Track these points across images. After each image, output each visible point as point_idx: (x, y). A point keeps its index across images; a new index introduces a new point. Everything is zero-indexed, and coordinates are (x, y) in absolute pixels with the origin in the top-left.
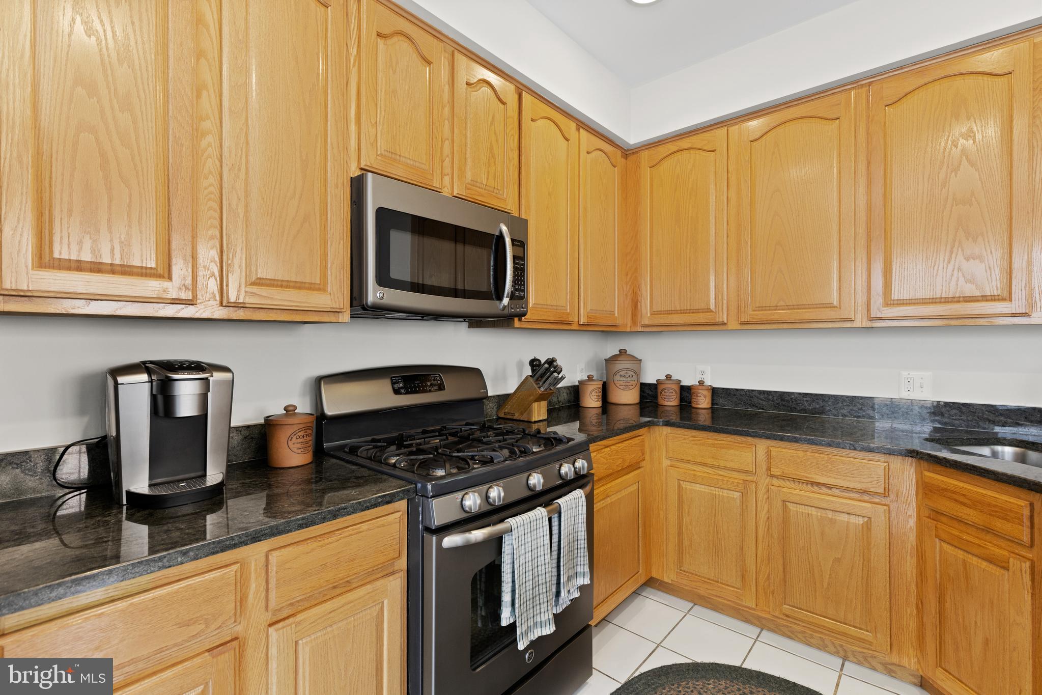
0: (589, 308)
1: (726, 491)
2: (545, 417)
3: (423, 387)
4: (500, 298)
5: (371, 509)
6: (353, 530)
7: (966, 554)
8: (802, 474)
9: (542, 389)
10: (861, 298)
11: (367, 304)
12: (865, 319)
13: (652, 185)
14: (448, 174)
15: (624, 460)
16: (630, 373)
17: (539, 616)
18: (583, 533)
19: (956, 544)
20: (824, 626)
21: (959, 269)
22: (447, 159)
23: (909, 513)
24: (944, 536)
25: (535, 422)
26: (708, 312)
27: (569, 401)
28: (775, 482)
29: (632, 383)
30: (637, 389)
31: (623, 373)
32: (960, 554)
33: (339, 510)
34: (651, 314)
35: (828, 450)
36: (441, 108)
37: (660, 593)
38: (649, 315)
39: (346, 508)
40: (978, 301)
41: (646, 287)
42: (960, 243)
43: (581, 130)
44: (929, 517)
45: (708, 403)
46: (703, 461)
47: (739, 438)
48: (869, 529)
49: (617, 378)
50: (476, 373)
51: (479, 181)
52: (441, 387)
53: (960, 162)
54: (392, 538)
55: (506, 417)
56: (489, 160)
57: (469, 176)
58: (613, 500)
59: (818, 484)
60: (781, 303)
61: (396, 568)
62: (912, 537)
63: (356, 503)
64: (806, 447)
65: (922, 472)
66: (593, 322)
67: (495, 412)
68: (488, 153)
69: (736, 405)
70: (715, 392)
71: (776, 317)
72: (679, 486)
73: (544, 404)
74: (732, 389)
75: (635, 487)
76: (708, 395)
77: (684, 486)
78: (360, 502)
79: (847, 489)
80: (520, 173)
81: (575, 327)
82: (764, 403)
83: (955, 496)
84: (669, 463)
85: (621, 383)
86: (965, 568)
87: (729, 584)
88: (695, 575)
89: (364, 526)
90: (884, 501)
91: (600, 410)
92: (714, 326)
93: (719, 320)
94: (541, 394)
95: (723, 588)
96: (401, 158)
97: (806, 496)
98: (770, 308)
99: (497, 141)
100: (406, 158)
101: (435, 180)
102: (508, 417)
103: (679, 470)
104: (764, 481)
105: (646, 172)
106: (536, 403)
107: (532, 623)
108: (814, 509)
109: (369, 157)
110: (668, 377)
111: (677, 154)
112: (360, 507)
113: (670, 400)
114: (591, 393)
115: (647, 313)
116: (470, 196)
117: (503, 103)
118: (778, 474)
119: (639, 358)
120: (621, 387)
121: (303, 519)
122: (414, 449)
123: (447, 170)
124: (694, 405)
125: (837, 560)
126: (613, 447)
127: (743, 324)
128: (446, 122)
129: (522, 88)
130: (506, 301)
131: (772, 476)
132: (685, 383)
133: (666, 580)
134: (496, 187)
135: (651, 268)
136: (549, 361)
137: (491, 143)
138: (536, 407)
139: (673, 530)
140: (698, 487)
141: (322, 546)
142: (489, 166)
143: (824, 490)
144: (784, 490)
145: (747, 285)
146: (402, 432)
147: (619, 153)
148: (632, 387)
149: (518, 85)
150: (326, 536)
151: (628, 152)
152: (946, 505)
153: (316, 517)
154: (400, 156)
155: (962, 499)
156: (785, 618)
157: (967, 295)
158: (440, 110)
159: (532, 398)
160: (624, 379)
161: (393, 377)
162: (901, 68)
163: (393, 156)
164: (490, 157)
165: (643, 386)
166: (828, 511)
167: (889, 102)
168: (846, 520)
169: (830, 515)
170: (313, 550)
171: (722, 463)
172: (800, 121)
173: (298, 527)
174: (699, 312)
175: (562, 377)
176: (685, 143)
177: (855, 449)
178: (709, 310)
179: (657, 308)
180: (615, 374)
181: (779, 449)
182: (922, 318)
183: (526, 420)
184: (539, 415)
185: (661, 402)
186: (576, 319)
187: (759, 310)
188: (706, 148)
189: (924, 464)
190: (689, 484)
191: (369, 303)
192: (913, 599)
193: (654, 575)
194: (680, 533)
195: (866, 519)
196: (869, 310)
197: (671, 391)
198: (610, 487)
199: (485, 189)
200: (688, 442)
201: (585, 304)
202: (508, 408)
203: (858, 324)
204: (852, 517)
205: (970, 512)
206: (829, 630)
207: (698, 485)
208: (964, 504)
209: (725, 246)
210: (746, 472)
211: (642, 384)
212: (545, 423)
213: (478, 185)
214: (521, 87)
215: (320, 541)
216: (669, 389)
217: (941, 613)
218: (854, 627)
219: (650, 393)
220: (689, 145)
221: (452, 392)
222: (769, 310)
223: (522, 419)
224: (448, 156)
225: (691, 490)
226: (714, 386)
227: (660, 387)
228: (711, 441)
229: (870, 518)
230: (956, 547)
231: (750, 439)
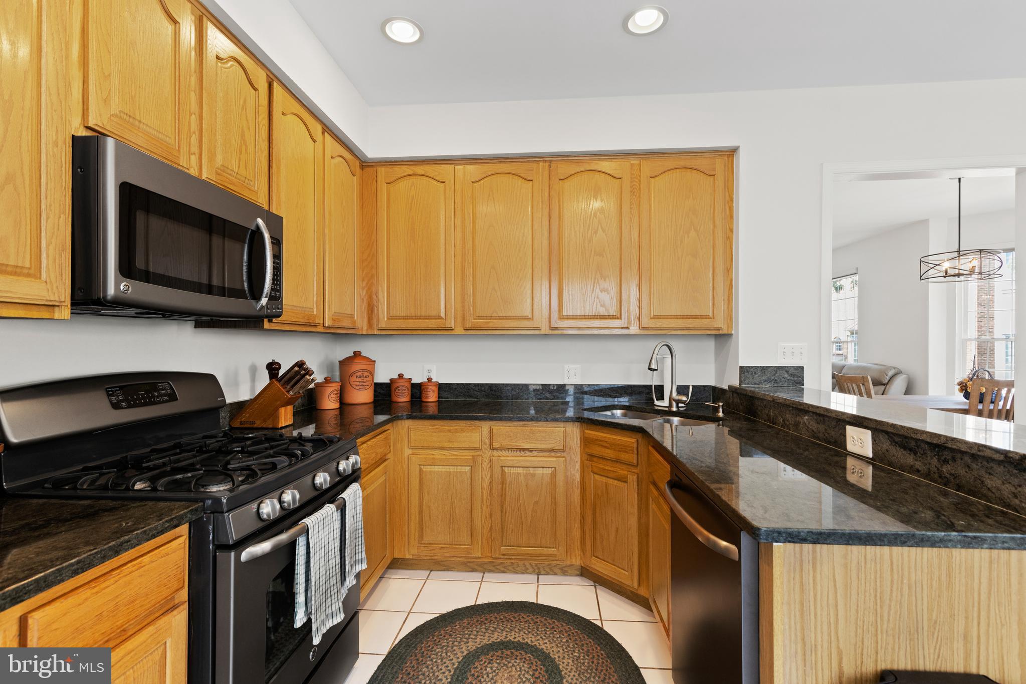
0: (333, 311)
1: (459, 467)
2: (291, 422)
3: (150, 398)
4: (258, 298)
5: (157, 536)
6: (134, 566)
7: (607, 479)
8: (515, 444)
9: (291, 393)
10: (545, 312)
11: (105, 297)
12: (548, 328)
13: (389, 200)
14: (195, 154)
15: (377, 454)
16: (366, 374)
17: (330, 608)
18: (360, 523)
19: (602, 474)
20: (528, 554)
21: (598, 298)
22: (194, 135)
23: (576, 460)
24: (595, 470)
25: (282, 428)
26: (439, 319)
27: (303, 405)
28: (495, 453)
29: (367, 383)
30: (372, 388)
31: (359, 374)
32: (604, 479)
33: (122, 544)
34: (388, 319)
35: (530, 423)
36: (188, 77)
37: (400, 571)
38: (386, 319)
39: (129, 541)
40: (606, 318)
41: (383, 293)
42: (598, 280)
43: (326, 134)
44: (587, 460)
45: (436, 397)
46: (441, 446)
47: (469, 423)
48: (555, 476)
49: (354, 378)
50: (210, 379)
51: (230, 167)
52: (173, 397)
53: (598, 228)
54: (176, 567)
55: (242, 426)
56: (240, 146)
57: (219, 160)
58: (368, 492)
59: (524, 450)
60: (495, 314)
61: (176, 602)
62: (578, 476)
63: (141, 533)
64: (516, 423)
65: (584, 431)
66: (337, 325)
67: (227, 423)
68: (240, 138)
69: (457, 396)
70: (442, 387)
71: (491, 325)
72: (420, 470)
73: (290, 408)
74: (454, 384)
75: (383, 478)
76: (436, 389)
77: (424, 470)
78: (145, 532)
79: (542, 450)
80: (270, 167)
81: (320, 329)
82: (479, 394)
83: (601, 443)
84: (410, 451)
85: (358, 383)
86: (606, 488)
87: (462, 543)
88: (434, 544)
89: (146, 559)
90: (563, 454)
91: (337, 412)
92: (442, 331)
93: (448, 326)
94: (290, 398)
95: (456, 548)
96: (141, 125)
97: (516, 460)
98: (486, 318)
99: (249, 128)
100: (147, 125)
101: (182, 158)
102: (246, 426)
103: (419, 456)
104: (488, 453)
105: (383, 188)
106: (283, 408)
107: (325, 616)
108: (521, 468)
109: (100, 115)
110: (401, 376)
111: (412, 177)
112: (145, 537)
113: (403, 397)
114: (330, 395)
115: (384, 317)
116: (222, 183)
117: (255, 89)
118: (497, 447)
119: (373, 359)
120: (358, 388)
121: (78, 562)
122: (168, 469)
123: (195, 149)
124: (424, 400)
125: (536, 503)
126: (369, 443)
127: (466, 329)
128: (193, 94)
129: (274, 78)
130: (264, 301)
131: (494, 449)
132: (416, 380)
133: (407, 557)
134: (248, 177)
135: (388, 276)
136: (299, 363)
137: (242, 129)
138: (283, 411)
139: (415, 510)
140: (436, 469)
141: (97, 593)
142: (241, 153)
143: (528, 453)
144: (502, 458)
145: (470, 297)
146: (124, 455)
147: (358, 163)
148: (367, 387)
149: (269, 74)
150: (102, 579)
151: (365, 165)
152: (597, 450)
153: (94, 557)
154: (140, 122)
155: (605, 444)
156: (503, 557)
157: (602, 314)
158: (188, 79)
159: (278, 403)
160: (360, 379)
161: (109, 388)
162: (568, 156)
163: (131, 120)
164: (241, 143)
165: (377, 385)
166: (530, 469)
167: (562, 178)
168: (541, 472)
169: (531, 470)
170: (86, 599)
171: (456, 445)
172: (507, 175)
173: (72, 573)
174: (431, 319)
175: (313, 379)
176: (419, 169)
177: (547, 421)
178: (439, 317)
179: (395, 313)
180: (351, 375)
181: (499, 428)
182: (579, 329)
183: (270, 427)
184: (286, 420)
185: (395, 399)
186: (322, 322)
187: (479, 319)
188: (437, 179)
189: (585, 425)
190: (429, 467)
191: (109, 298)
192: (578, 517)
193: (396, 556)
194: (421, 512)
195: (553, 469)
196: (550, 322)
197: (404, 388)
198: (367, 481)
199: (235, 178)
200: (428, 430)
201: (330, 305)
202: (245, 416)
203: (542, 332)
204: (545, 469)
205: (608, 451)
206: (531, 555)
207: (436, 467)
208: (606, 447)
209: (453, 263)
210: (475, 449)
211: (376, 384)
212: (291, 428)
213: (228, 171)
214: (271, 76)
215: (95, 587)
216: (402, 386)
217: (594, 522)
218: (546, 548)
219: (382, 392)
220: (422, 173)
221: (185, 403)
222: (486, 319)
223: (264, 426)
224: (194, 133)
225: (430, 472)
226: (441, 382)
227: (394, 386)
228: (447, 428)
229: (555, 468)
230: (602, 475)
231: (477, 422)
